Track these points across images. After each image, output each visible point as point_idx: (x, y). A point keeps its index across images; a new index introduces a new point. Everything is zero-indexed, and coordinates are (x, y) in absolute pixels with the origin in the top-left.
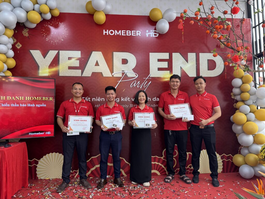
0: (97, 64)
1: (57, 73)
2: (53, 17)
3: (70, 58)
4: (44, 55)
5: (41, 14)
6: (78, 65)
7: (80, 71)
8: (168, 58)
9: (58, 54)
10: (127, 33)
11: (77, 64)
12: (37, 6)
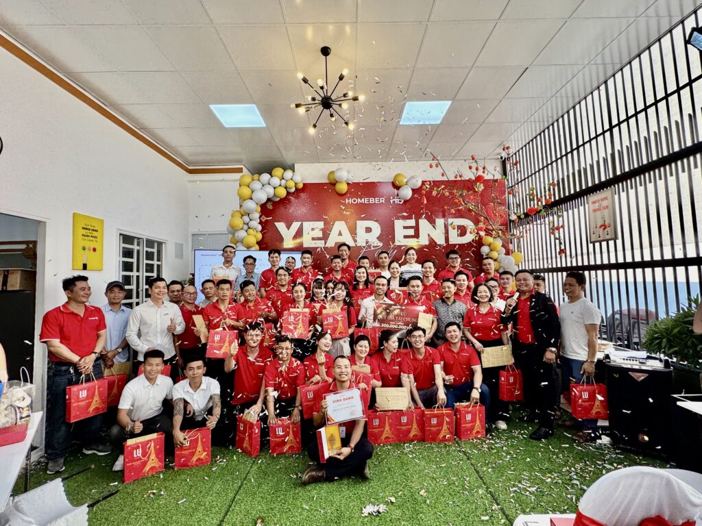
0: (340, 234)
1: (301, 245)
2: (296, 189)
3: (313, 229)
4: (288, 227)
5: (286, 188)
6: (321, 236)
7: (323, 242)
8: (414, 225)
9: (302, 225)
10: (371, 201)
11: (320, 234)
12: (283, 182)
